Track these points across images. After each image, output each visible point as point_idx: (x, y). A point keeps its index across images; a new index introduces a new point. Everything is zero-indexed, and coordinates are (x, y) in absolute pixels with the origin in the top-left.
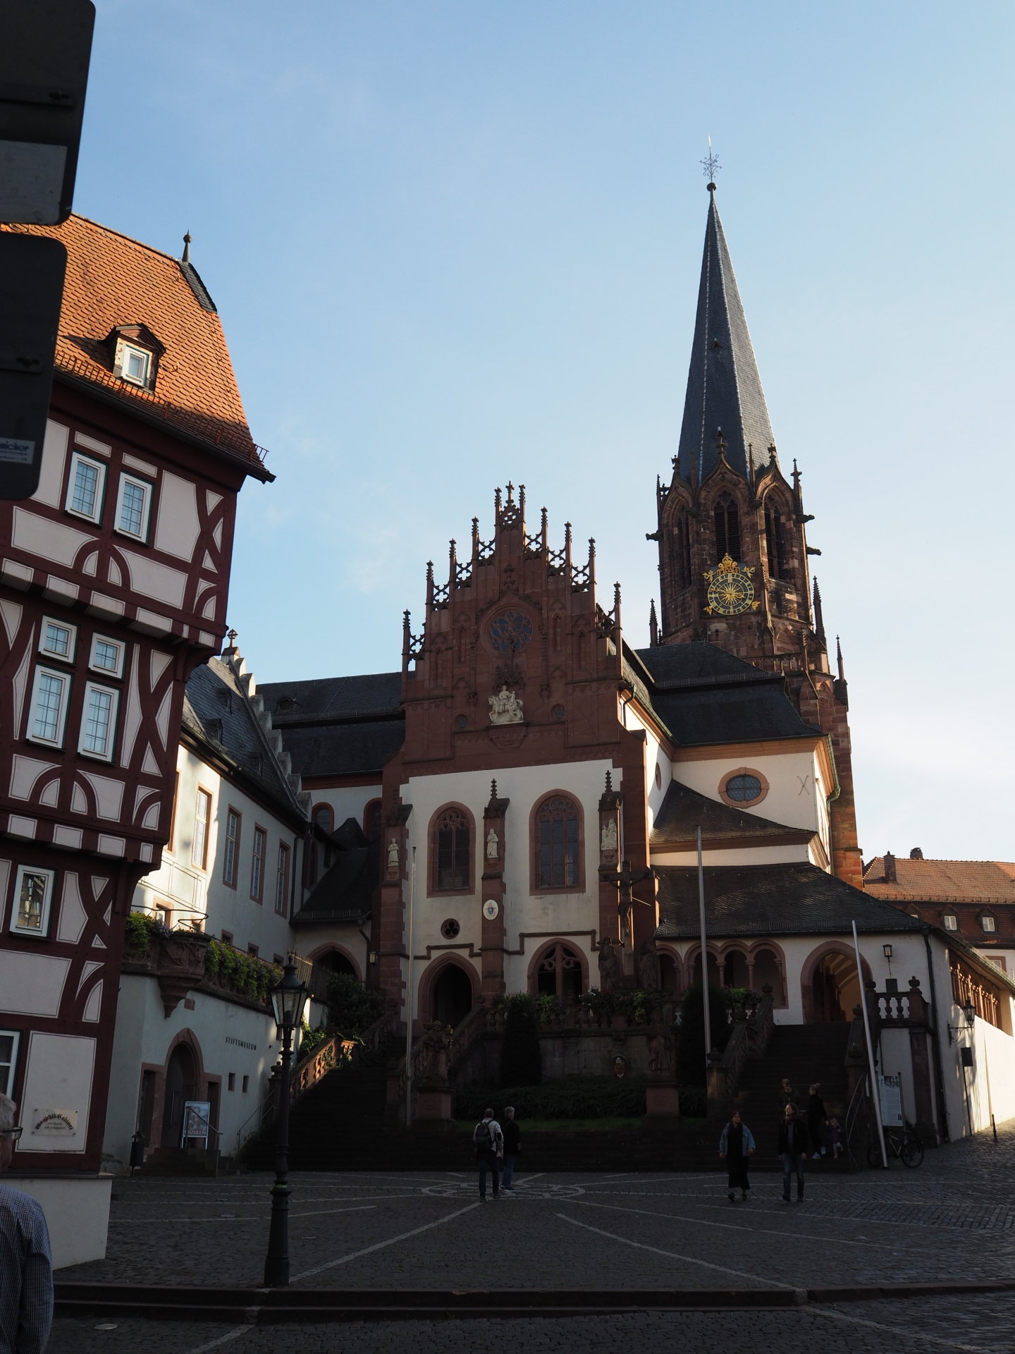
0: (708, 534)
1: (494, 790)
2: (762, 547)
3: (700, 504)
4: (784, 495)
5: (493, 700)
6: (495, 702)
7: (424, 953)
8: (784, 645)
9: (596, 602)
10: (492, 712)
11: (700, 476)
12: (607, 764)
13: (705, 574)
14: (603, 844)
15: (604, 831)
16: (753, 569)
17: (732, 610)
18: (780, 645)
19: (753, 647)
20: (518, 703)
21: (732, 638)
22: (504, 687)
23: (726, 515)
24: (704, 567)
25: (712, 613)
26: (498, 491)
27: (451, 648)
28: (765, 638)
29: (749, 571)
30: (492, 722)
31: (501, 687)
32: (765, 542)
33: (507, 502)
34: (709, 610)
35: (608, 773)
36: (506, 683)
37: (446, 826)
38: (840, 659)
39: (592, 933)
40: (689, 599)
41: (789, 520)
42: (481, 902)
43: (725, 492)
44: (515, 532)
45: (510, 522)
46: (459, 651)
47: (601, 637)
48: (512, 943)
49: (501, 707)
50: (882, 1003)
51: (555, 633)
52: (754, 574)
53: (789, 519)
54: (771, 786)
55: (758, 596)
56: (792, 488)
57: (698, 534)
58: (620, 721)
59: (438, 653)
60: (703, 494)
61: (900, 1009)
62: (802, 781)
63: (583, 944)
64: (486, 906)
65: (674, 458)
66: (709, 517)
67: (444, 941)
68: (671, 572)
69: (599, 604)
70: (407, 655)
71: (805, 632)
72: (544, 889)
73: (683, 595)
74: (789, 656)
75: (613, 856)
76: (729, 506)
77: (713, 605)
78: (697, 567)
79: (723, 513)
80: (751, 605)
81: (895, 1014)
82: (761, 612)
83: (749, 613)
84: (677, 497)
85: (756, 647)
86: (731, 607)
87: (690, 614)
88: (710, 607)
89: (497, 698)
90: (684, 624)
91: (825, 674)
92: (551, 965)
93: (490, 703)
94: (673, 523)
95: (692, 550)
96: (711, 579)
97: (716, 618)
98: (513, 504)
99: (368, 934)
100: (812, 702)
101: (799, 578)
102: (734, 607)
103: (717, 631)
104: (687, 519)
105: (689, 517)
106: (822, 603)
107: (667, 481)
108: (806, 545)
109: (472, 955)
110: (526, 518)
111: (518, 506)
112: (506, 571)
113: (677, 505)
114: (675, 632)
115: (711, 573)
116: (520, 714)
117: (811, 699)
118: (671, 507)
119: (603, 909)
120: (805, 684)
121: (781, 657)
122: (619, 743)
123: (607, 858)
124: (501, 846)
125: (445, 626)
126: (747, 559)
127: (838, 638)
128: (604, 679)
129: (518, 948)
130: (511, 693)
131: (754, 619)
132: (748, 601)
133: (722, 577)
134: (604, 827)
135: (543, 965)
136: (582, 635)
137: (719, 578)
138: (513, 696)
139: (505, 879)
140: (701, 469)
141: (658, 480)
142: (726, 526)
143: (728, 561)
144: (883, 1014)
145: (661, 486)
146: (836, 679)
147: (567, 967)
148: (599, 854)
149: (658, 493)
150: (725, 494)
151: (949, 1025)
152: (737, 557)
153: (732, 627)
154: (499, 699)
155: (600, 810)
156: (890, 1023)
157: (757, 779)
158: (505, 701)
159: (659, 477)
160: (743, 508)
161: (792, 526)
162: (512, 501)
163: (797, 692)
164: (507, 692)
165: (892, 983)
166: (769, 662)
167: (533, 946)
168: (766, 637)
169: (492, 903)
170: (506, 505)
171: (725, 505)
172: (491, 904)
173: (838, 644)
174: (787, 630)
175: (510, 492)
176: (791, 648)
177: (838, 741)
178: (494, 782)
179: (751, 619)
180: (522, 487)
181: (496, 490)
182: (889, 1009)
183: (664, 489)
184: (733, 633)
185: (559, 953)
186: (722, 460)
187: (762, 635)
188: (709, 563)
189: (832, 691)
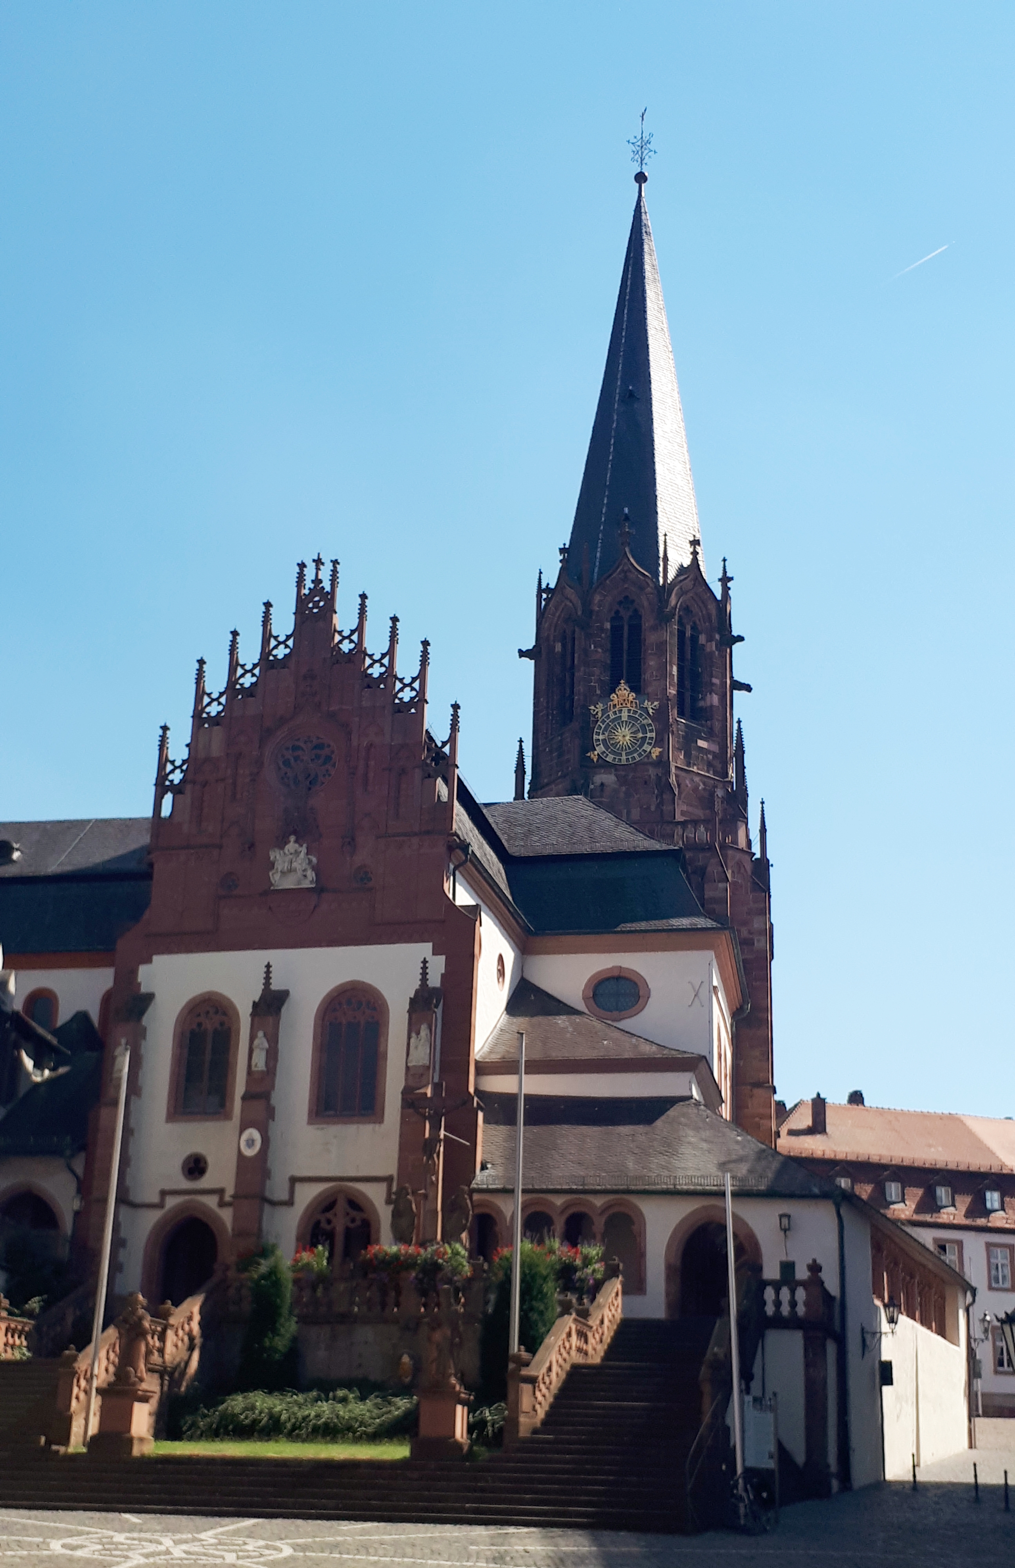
0: (599, 653)
1: (268, 978)
2: (672, 675)
3: (591, 612)
4: (706, 606)
5: (275, 855)
6: (278, 857)
7: (156, 1199)
8: (690, 809)
9: (426, 727)
10: (274, 871)
11: (595, 575)
12: (425, 949)
13: (592, 707)
14: (410, 1058)
15: (412, 1040)
16: (656, 703)
17: (624, 757)
18: (685, 808)
19: (649, 808)
20: (310, 862)
21: (622, 795)
22: (292, 838)
23: (626, 628)
24: (590, 698)
25: (598, 761)
26: (302, 566)
27: (223, 780)
28: (664, 796)
29: (651, 706)
30: (272, 885)
31: (288, 837)
32: (675, 669)
33: (313, 581)
34: (594, 756)
35: (425, 962)
36: (295, 833)
37: (200, 1025)
38: (763, 830)
39: (388, 1179)
40: (568, 740)
41: (711, 641)
42: (238, 1133)
43: (626, 597)
44: (321, 624)
45: (315, 611)
46: (234, 784)
47: (429, 776)
48: (278, 1189)
49: (286, 865)
50: (769, 1294)
51: (367, 766)
52: (657, 711)
53: (710, 639)
54: (653, 993)
55: (660, 741)
56: (719, 597)
57: (586, 651)
58: (446, 891)
59: (204, 786)
60: (597, 598)
61: (793, 1304)
62: (695, 991)
63: (376, 1194)
64: (244, 1137)
65: (562, 546)
66: (602, 629)
67: (185, 1184)
68: (548, 703)
69: (430, 731)
70: (162, 786)
71: (720, 793)
72: (329, 1116)
73: (561, 735)
74: (695, 823)
75: (422, 1075)
76: (631, 617)
77: (600, 749)
78: (582, 698)
79: (622, 627)
80: (650, 752)
81: (785, 1310)
82: (663, 763)
83: (646, 762)
84: (562, 602)
85: (653, 808)
86: (624, 753)
87: (568, 761)
88: (596, 753)
89: (281, 852)
90: (560, 773)
91: (742, 850)
92: (329, 1222)
93: (272, 858)
94: (554, 637)
95: (576, 674)
96: (600, 715)
97: (601, 767)
98: (321, 586)
99: (80, 1170)
100: (721, 885)
101: (718, 720)
102: (627, 754)
103: (602, 784)
104: (574, 632)
105: (577, 629)
106: (745, 755)
107: (551, 579)
108: (732, 677)
109: (222, 1204)
110: (338, 606)
111: (328, 588)
112: (305, 677)
113: (561, 612)
114: (548, 784)
115: (600, 706)
116: (311, 875)
117: (719, 882)
118: (554, 615)
119: (404, 1147)
120: (714, 861)
121: (684, 824)
122: (444, 922)
123: (415, 1076)
124: (272, 1055)
125: (217, 749)
126: (650, 690)
127: (763, 803)
128: (428, 832)
129: (284, 1196)
130: (301, 846)
131: (652, 772)
132: (647, 748)
133: (615, 713)
134: (413, 1035)
135: (318, 1223)
136: (403, 772)
137: (611, 713)
138: (304, 850)
139: (275, 1100)
140: (597, 564)
141: (540, 577)
142: (625, 644)
143: (624, 691)
144: (770, 1310)
145: (544, 586)
146: (755, 857)
147: (352, 1225)
148: (404, 1071)
149: (539, 596)
150: (626, 601)
151: (863, 1329)
152: (636, 688)
153: (622, 780)
154: (285, 854)
155: (410, 1012)
156: (779, 1322)
157: (635, 984)
158: (291, 856)
159: (541, 573)
160: (648, 621)
161: (714, 648)
162: (321, 581)
163: (702, 872)
164: (297, 845)
165: (788, 1268)
166: (668, 829)
167: (307, 1195)
168: (667, 796)
169: (253, 1133)
170: (312, 586)
171: (626, 615)
172: (251, 1134)
173: (763, 811)
174: (695, 789)
175: (318, 569)
176: (699, 813)
177: (753, 940)
178: (268, 966)
179: (648, 771)
180: (335, 562)
181: (298, 564)
182: (778, 1303)
183: (548, 589)
184: (624, 789)
185: (341, 1206)
186: (626, 553)
187: (661, 794)
188: (598, 692)
189: (749, 873)
